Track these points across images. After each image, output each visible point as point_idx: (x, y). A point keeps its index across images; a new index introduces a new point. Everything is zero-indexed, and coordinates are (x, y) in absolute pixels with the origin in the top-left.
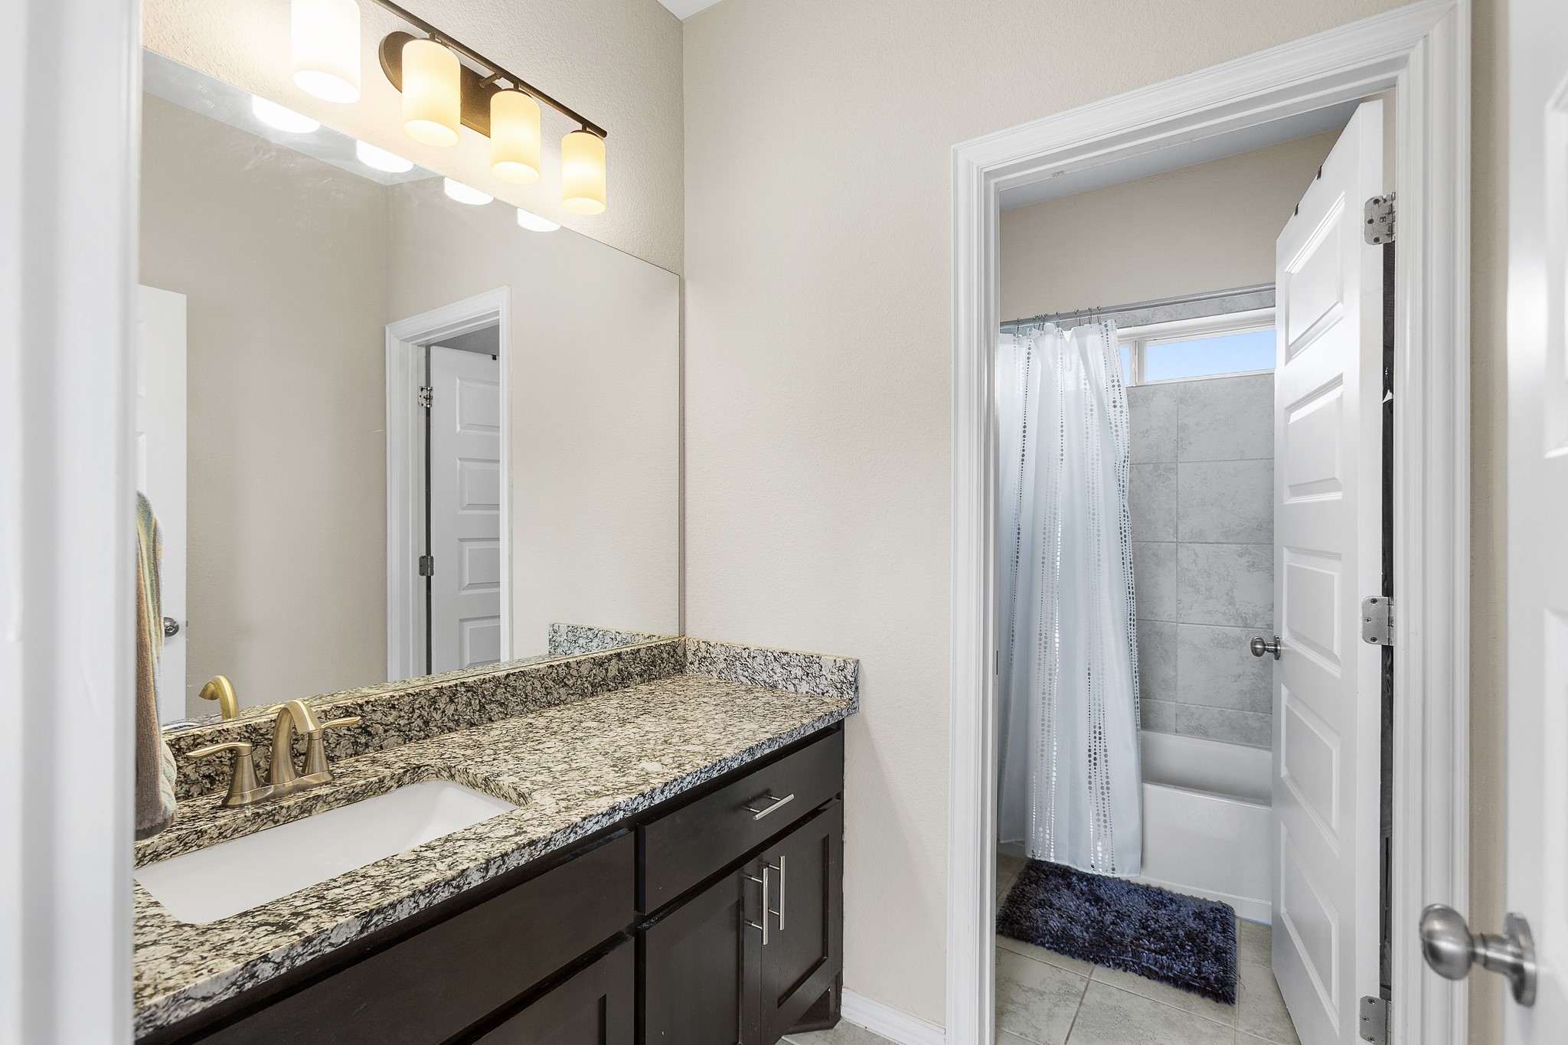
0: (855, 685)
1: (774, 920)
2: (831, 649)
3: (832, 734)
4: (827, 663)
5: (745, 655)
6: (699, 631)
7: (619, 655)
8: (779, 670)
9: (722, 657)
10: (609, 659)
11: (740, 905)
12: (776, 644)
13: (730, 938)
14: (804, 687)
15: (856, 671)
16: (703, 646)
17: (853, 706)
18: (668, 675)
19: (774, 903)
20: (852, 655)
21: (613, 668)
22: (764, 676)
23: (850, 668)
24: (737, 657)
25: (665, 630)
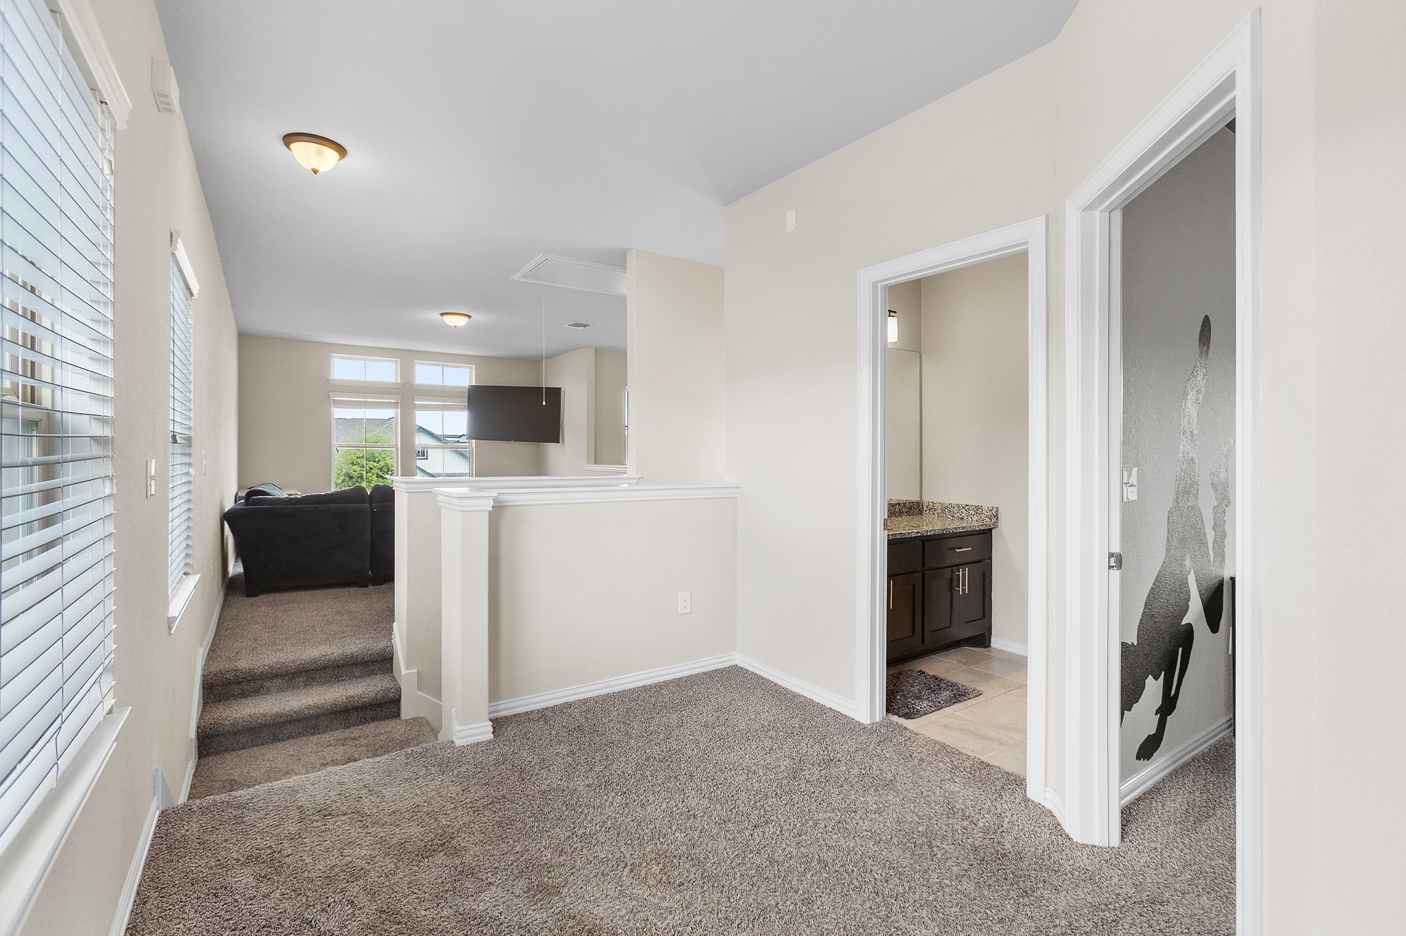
0: (996, 516)
1: (964, 590)
2: (986, 504)
3: (988, 533)
4: (985, 509)
5: (950, 506)
6: (927, 498)
7: (899, 504)
8: (964, 512)
9: (940, 508)
10: (896, 504)
11: (951, 580)
12: (963, 502)
13: (949, 594)
14: (975, 518)
15: (997, 512)
16: (931, 503)
17: (996, 525)
18: (916, 515)
19: (964, 585)
20: (995, 506)
21: (897, 508)
22: (958, 514)
23: (995, 510)
24: (947, 507)
25: (914, 498)
